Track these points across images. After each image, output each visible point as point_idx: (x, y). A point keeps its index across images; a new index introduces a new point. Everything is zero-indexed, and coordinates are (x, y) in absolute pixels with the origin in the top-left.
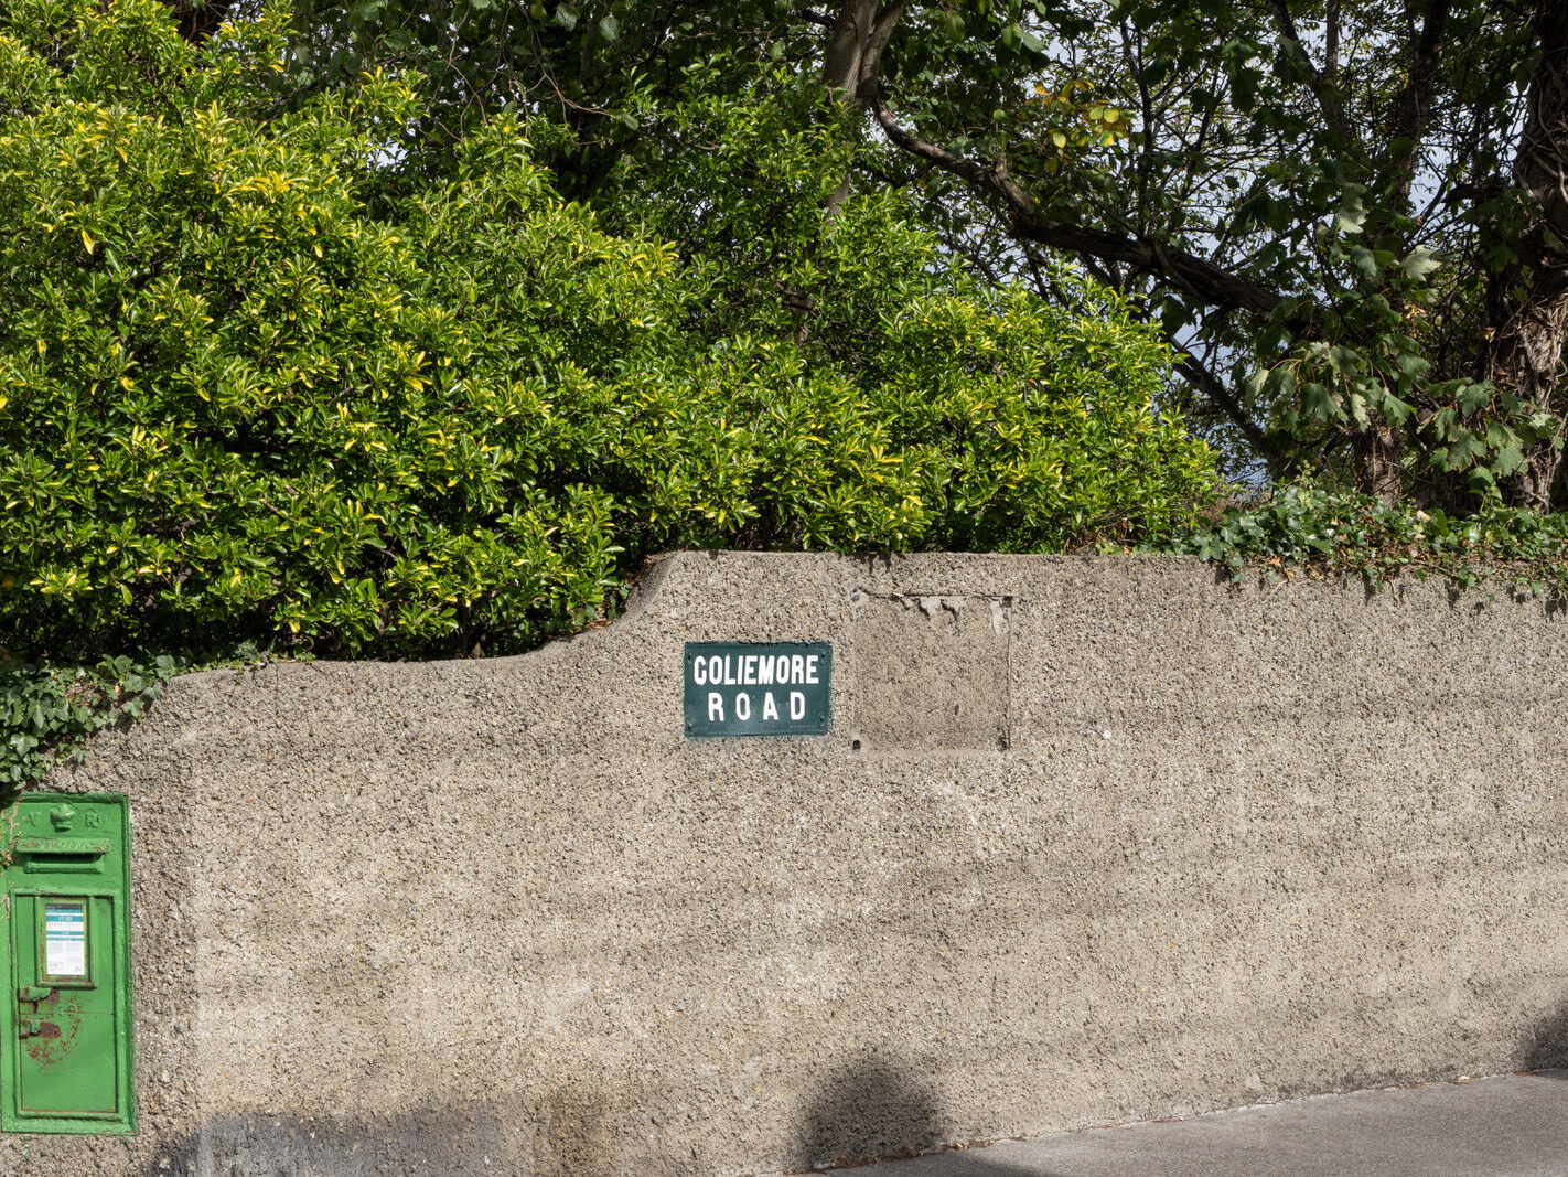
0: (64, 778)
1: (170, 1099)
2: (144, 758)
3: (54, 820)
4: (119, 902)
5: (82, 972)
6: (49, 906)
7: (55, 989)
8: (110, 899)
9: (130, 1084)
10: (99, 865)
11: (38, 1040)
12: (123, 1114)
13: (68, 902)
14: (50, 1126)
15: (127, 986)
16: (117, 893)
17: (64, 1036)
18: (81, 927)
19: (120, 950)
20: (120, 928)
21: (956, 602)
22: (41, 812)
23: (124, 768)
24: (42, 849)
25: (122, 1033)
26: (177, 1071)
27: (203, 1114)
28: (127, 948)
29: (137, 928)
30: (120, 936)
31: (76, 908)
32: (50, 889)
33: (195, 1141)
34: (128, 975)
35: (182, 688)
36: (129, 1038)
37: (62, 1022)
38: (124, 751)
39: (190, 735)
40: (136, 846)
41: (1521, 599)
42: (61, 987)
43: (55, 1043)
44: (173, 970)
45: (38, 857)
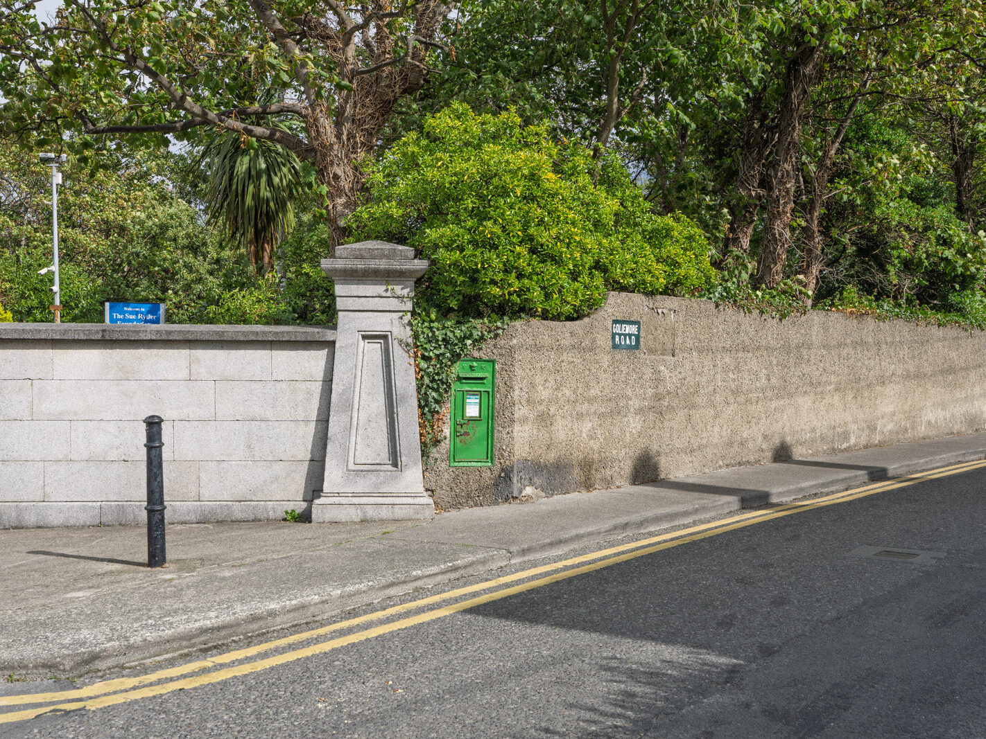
0: (476, 354)
1: (506, 454)
2: (501, 348)
3: (471, 367)
4: (491, 393)
5: (478, 415)
6: (467, 394)
7: (469, 420)
8: (488, 392)
9: (492, 450)
10: (485, 381)
11: (463, 437)
12: (489, 460)
13: (473, 393)
14: (466, 464)
15: (492, 419)
16: (490, 390)
17: (471, 436)
18: (478, 401)
19: (490, 408)
20: (491, 401)
21: (665, 311)
22: (466, 365)
23: (494, 351)
24: (468, 376)
25: (490, 434)
26: (507, 446)
27: (515, 459)
28: (493, 407)
29: (497, 401)
30: (491, 404)
31: (477, 395)
32: (468, 389)
33: (512, 467)
34: (493, 415)
35: (513, 327)
36: (492, 436)
37: (471, 432)
38: (495, 346)
39: (515, 341)
40: (497, 375)
41: (773, 318)
42: (472, 419)
43: (468, 438)
44: (507, 414)
45: (465, 378)
